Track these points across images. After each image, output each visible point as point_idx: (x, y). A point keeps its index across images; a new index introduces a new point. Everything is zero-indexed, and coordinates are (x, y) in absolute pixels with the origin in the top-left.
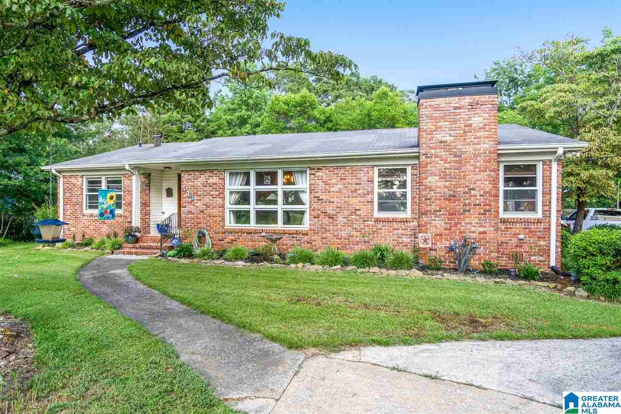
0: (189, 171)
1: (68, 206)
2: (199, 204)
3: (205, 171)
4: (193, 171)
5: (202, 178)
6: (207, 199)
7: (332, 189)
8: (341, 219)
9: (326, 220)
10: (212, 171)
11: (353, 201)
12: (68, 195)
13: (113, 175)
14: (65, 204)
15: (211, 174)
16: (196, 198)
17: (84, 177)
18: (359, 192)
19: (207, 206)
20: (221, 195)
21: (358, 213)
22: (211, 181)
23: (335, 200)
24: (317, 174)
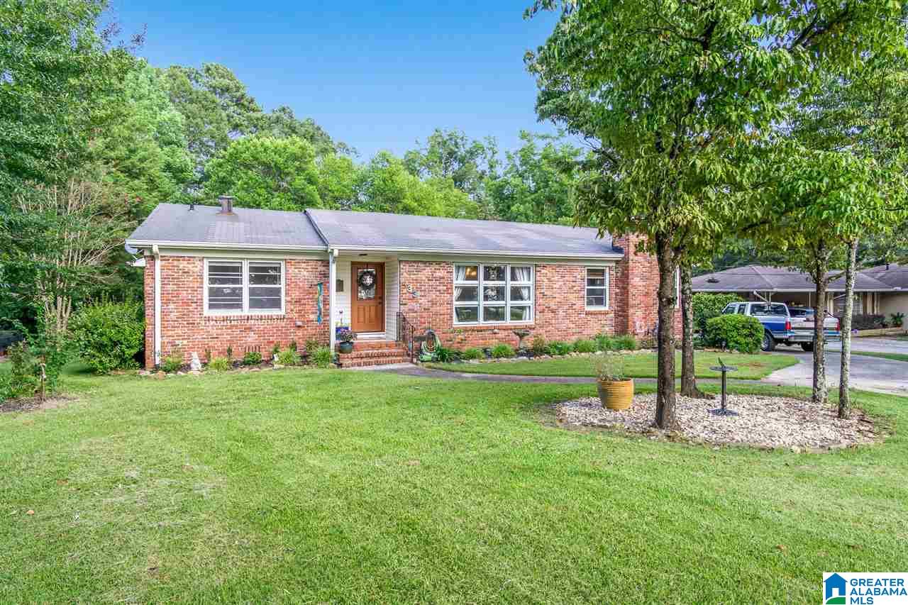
0: (411, 262)
1: (172, 306)
2: (423, 301)
3: (431, 263)
4: (414, 262)
5: (427, 271)
6: (433, 296)
7: (555, 286)
8: (561, 313)
9: (551, 315)
10: (439, 263)
11: (571, 296)
12: (170, 287)
13: (261, 260)
14: (165, 302)
15: (437, 267)
16: (419, 293)
17: (205, 260)
18: (575, 289)
19: (433, 303)
20: (448, 291)
21: (574, 307)
22: (438, 274)
23: (557, 295)
24: (543, 271)
